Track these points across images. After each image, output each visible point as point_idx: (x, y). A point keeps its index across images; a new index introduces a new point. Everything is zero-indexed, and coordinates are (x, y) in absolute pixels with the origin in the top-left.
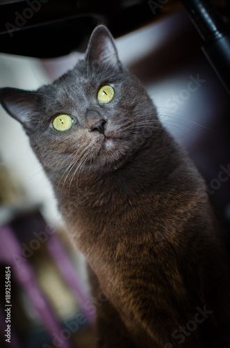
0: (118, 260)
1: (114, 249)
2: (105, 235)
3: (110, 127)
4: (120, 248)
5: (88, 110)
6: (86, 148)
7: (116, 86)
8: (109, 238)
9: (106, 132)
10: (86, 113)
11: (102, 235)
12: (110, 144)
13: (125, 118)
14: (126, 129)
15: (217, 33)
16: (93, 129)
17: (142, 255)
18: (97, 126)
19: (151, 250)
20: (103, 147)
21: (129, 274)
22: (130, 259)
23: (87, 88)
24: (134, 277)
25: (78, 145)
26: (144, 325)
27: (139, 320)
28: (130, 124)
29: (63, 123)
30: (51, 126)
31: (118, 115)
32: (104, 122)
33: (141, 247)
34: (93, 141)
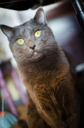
0: (35, 90)
1: (33, 86)
2: (31, 81)
3: (36, 48)
4: (35, 86)
5: (30, 40)
6: (27, 53)
7: (42, 32)
8: (32, 82)
9: (35, 50)
10: (29, 41)
11: (30, 81)
12: (35, 53)
13: (42, 45)
14: (42, 49)
15: (82, 12)
16: (31, 48)
17: (42, 90)
18: (32, 47)
19: (45, 89)
20: (33, 54)
21: (38, 95)
22: (38, 90)
23: (31, 32)
24: (40, 96)
25: (25, 52)
26: (43, 111)
27: (41, 109)
28: (44, 47)
29: (21, 42)
30: (17, 42)
31: (40, 44)
32: (35, 46)
33: (42, 88)
34: (30, 52)
